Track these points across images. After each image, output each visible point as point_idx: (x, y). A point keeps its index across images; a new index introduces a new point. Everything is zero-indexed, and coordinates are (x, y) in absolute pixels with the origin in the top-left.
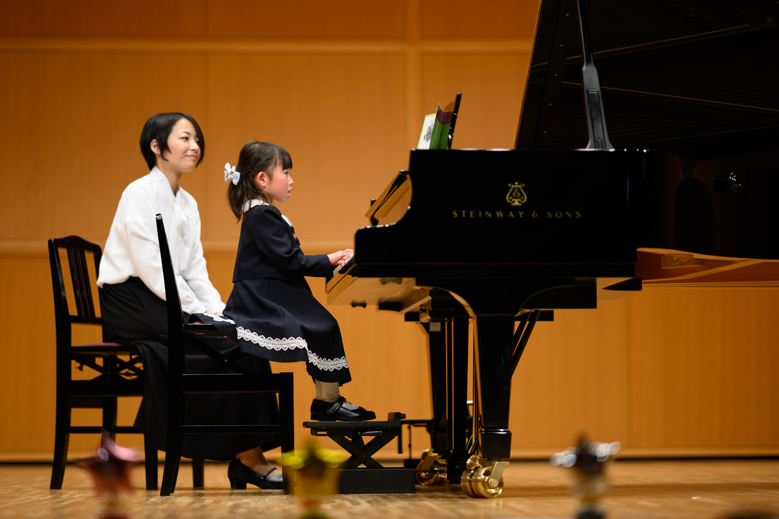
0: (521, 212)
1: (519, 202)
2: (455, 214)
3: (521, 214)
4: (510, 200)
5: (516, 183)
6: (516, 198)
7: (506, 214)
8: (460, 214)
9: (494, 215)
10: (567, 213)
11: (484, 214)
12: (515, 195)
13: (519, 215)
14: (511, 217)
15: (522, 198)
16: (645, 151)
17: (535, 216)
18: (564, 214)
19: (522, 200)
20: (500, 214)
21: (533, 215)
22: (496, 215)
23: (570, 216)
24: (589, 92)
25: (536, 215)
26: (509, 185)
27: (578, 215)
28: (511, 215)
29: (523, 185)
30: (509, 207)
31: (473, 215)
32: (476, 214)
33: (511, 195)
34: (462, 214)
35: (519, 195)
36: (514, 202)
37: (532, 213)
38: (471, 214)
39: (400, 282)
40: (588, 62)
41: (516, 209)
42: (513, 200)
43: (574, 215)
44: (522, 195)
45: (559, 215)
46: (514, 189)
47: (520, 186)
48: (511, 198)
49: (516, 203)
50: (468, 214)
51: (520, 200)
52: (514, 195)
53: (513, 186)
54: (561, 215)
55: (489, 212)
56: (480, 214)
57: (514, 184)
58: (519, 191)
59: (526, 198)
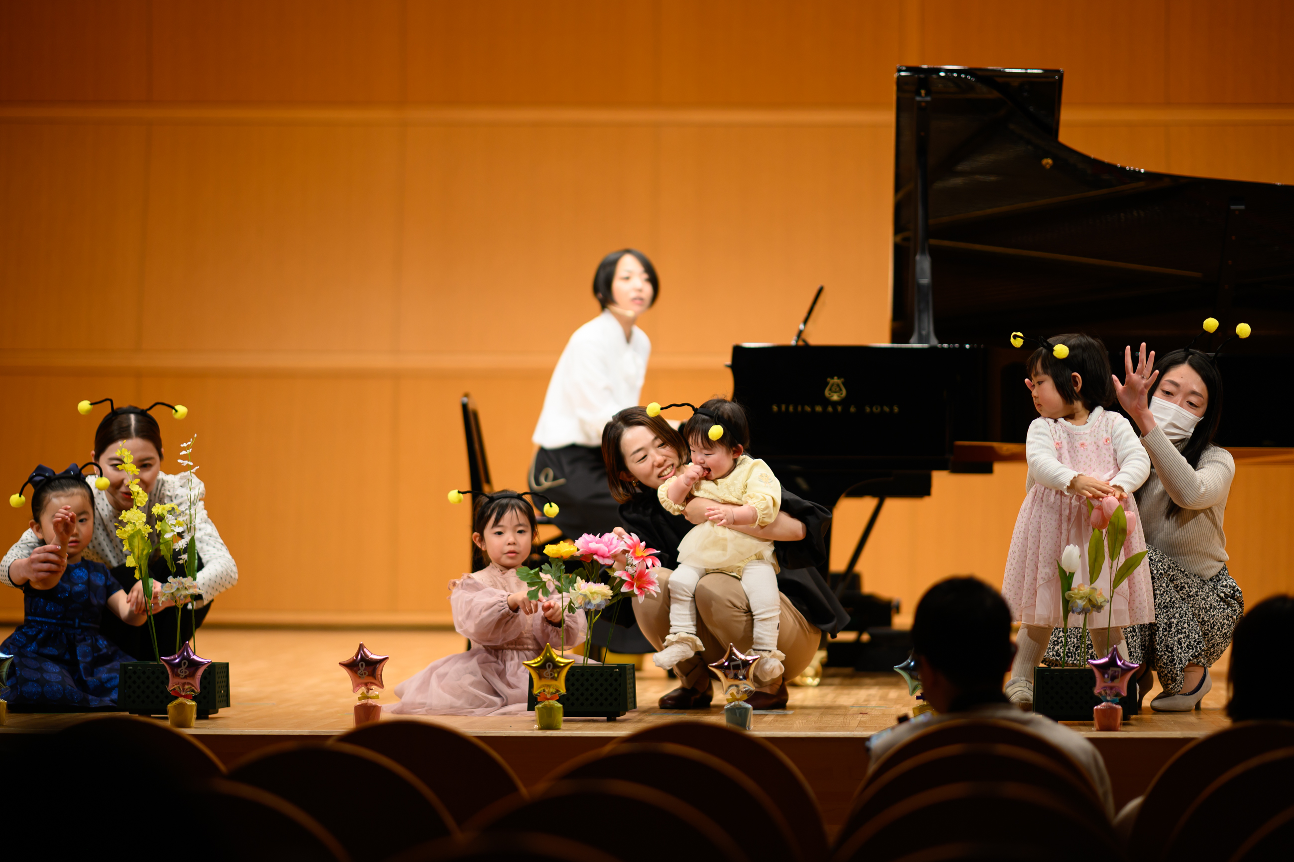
0: (840, 406)
1: (839, 396)
2: (775, 408)
3: (839, 408)
4: (829, 394)
5: (836, 378)
6: (834, 393)
7: (825, 408)
8: (779, 408)
9: (813, 409)
10: (885, 408)
11: (803, 408)
12: (836, 389)
13: (838, 410)
14: (829, 411)
15: (841, 392)
16: (967, 346)
18: (882, 409)
19: (842, 394)
20: (819, 409)
22: (815, 409)
23: (888, 411)
24: (919, 282)
25: (855, 410)
26: (829, 379)
27: (896, 409)
28: (830, 409)
29: (843, 380)
30: (827, 402)
31: (793, 409)
32: (795, 408)
33: (830, 390)
34: (782, 408)
35: (838, 389)
37: (850, 408)
38: (791, 408)
40: (923, 253)
41: (834, 404)
43: (892, 409)
44: (841, 390)
45: (877, 409)
46: (833, 385)
47: (839, 381)
48: (829, 392)
49: (835, 397)
50: (787, 408)
51: (838, 394)
52: (833, 389)
53: (832, 381)
54: (879, 409)
55: (808, 405)
56: (800, 409)
57: (832, 378)
58: (838, 385)
59: (844, 392)
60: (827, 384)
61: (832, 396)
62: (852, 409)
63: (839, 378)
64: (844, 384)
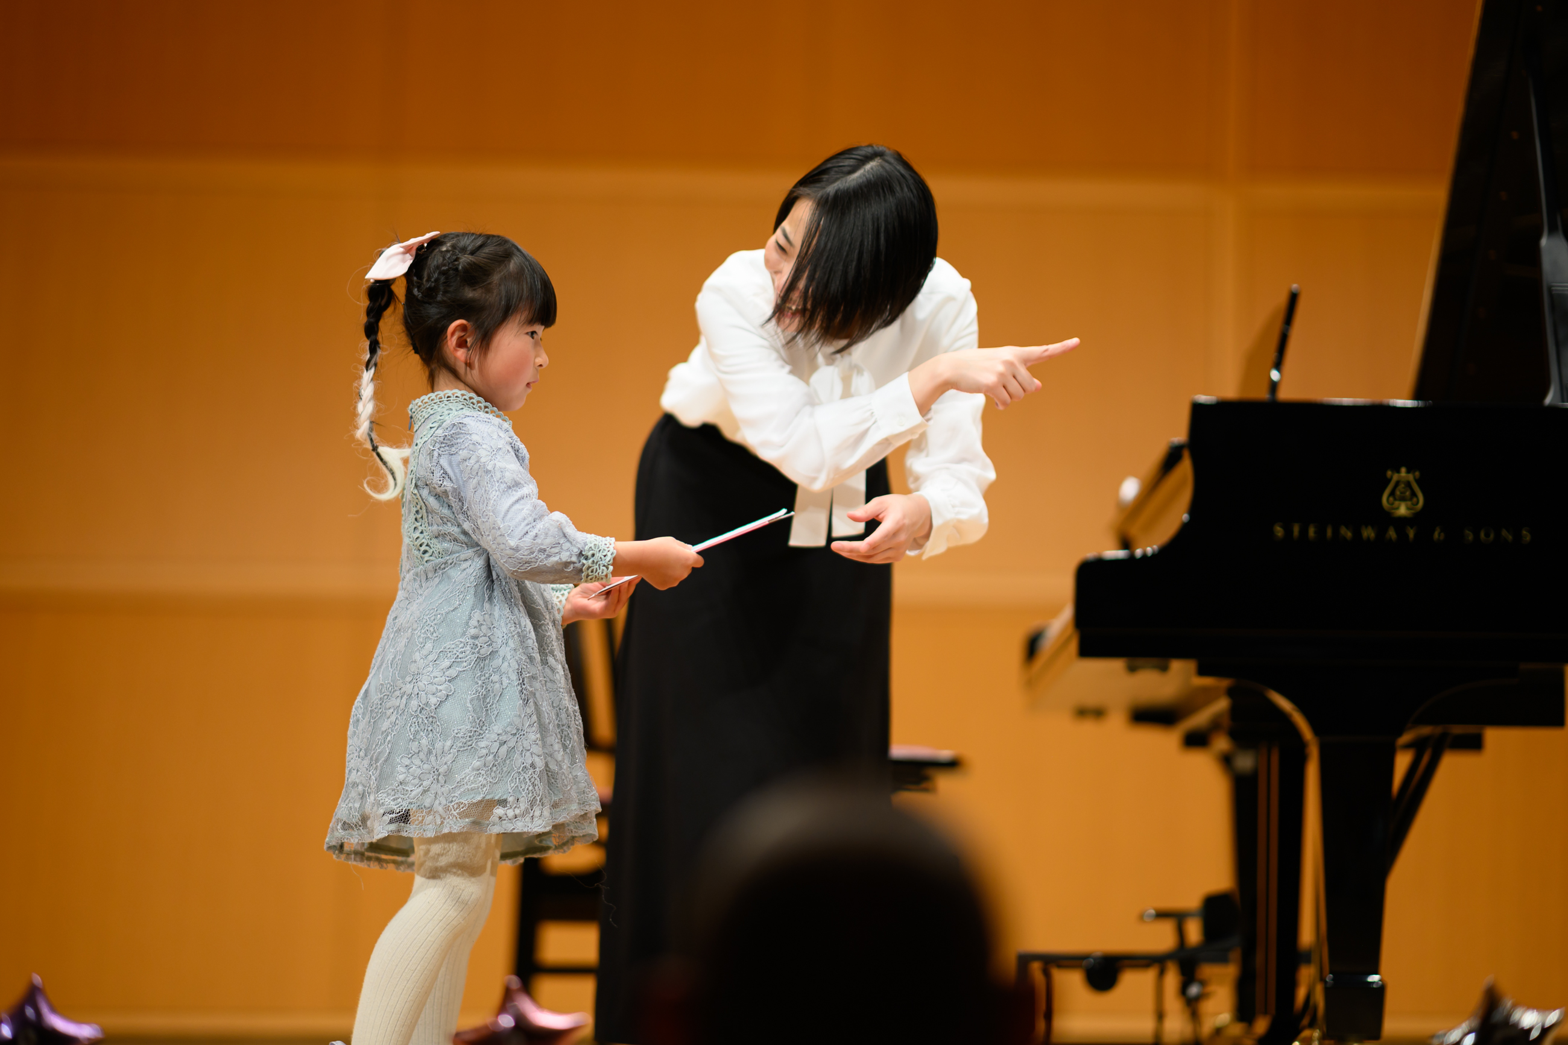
0: (1412, 528)
1: (1408, 508)
2: (1279, 531)
3: (1411, 533)
4: (1390, 504)
5: (1403, 470)
6: (1403, 499)
7: (1381, 533)
8: (1288, 531)
9: (1357, 534)
10: (1504, 533)
11: (1336, 532)
12: (1401, 493)
13: (1407, 536)
14: (1391, 539)
15: (1415, 499)
17: (1439, 535)
18: (1498, 534)
19: (1415, 505)
20: (1368, 533)
21: (1436, 535)
22: (1360, 535)
23: (1510, 538)
24: (1553, 288)
25: (1442, 534)
26: (1389, 473)
27: (1527, 536)
28: (1392, 534)
29: (1417, 474)
30: (1387, 519)
31: (1314, 535)
32: (1321, 532)
33: (1392, 494)
34: (1292, 532)
35: (1408, 493)
36: (1398, 508)
37: (1434, 531)
38: (1312, 532)
39: (1164, 669)
40: (1552, 230)
41: (1401, 524)
42: (1397, 503)
43: (1517, 536)
44: (1414, 494)
45: (1487, 535)
46: (1397, 483)
47: (1411, 477)
48: (1391, 499)
49: (1403, 510)
50: (1304, 532)
51: (1409, 503)
52: (1398, 493)
53: (1396, 477)
54: (1492, 536)
55: (1347, 528)
56: (1329, 532)
57: (1398, 472)
58: (1408, 484)
59: (1421, 500)
60: (1389, 481)
61: (1396, 508)
63: (1409, 471)
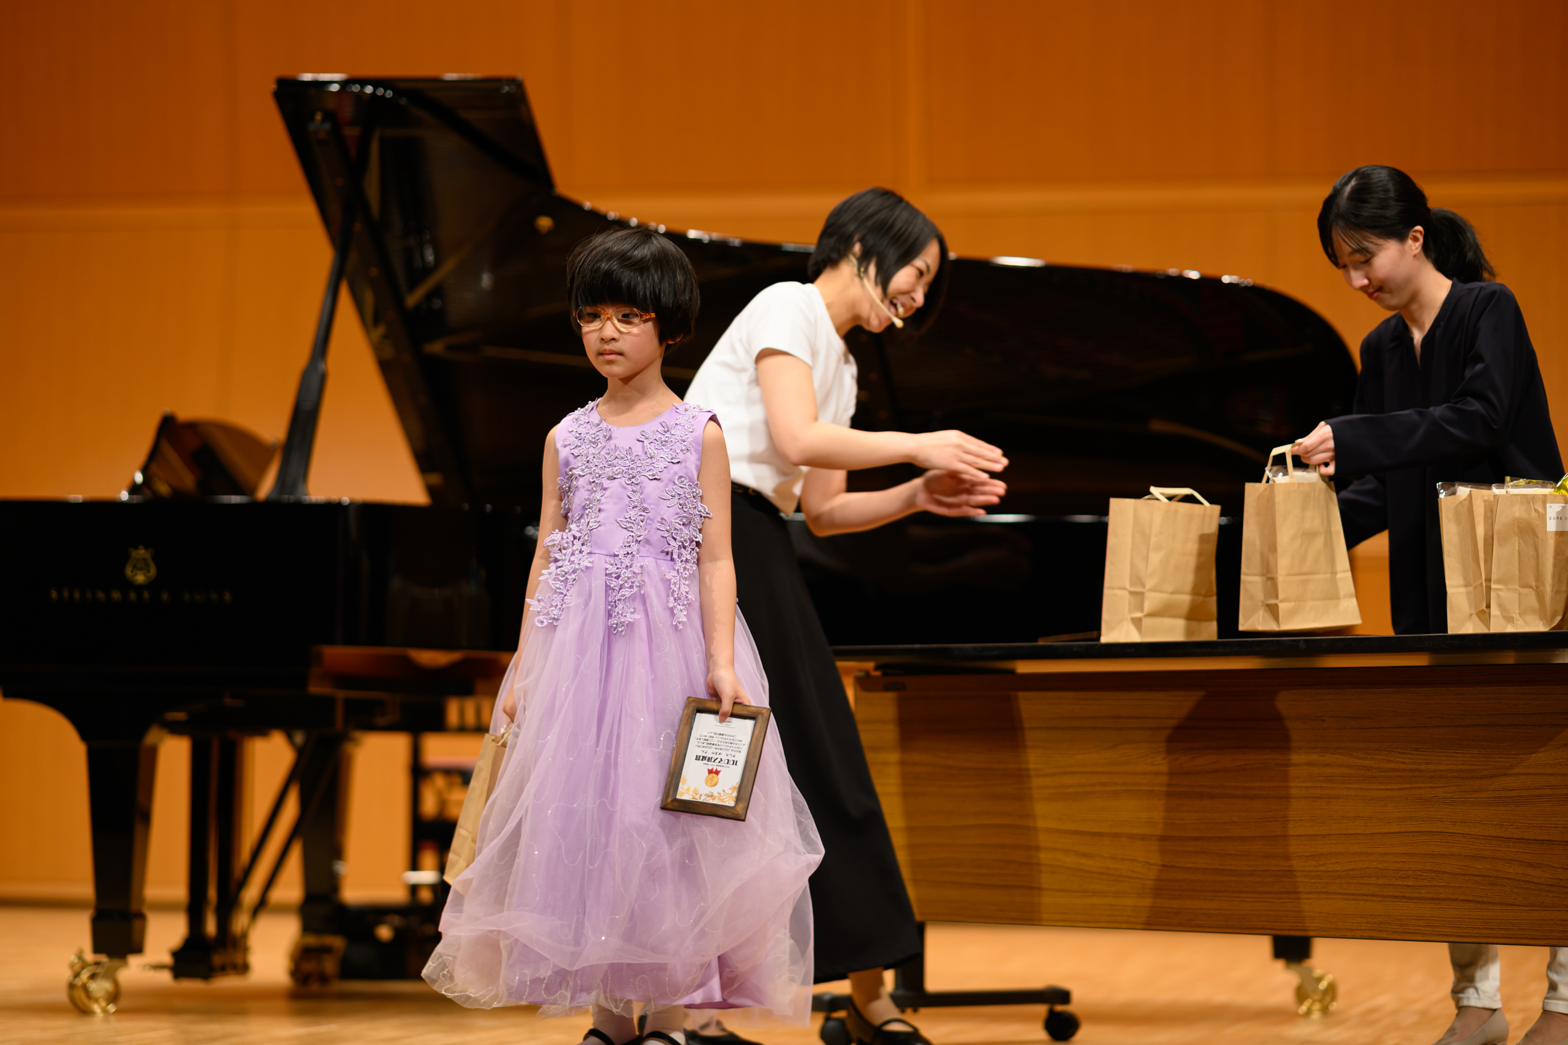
0: (147, 592)
1: (145, 575)
2: (54, 594)
3: (146, 595)
4: (132, 572)
5: (142, 548)
6: (141, 569)
7: (125, 596)
8: (60, 594)
9: (108, 596)
10: (212, 593)
11: (94, 595)
12: (141, 565)
13: (144, 598)
14: (132, 600)
15: (149, 570)
18: (207, 596)
19: (149, 573)
20: (116, 595)
22: (111, 597)
23: (217, 598)
25: (168, 598)
26: (133, 551)
27: (227, 597)
28: (133, 596)
29: (151, 553)
30: (129, 585)
31: (79, 597)
32: (83, 595)
33: (134, 565)
34: (63, 594)
35: (144, 565)
37: (162, 595)
38: (77, 595)
41: (139, 588)
42: (136, 571)
43: (221, 596)
44: (148, 567)
45: (200, 596)
46: (137, 559)
47: (147, 554)
48: (132, 569)
49: (140, 578)
50: (71, 595)
51: (144, 573)
52: (139, 566)
53: (136, 554)
55: (101, 591)
56: (89, 595)
57: (136, 548)
58: (145, 560)
59: (153, 571)
60: (130, 557)
61: (136, 575)
62: (165, 596)
63: (146, 548)
64: (154, 558)
